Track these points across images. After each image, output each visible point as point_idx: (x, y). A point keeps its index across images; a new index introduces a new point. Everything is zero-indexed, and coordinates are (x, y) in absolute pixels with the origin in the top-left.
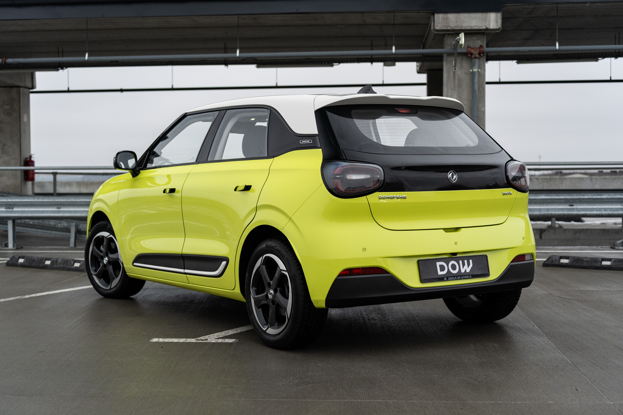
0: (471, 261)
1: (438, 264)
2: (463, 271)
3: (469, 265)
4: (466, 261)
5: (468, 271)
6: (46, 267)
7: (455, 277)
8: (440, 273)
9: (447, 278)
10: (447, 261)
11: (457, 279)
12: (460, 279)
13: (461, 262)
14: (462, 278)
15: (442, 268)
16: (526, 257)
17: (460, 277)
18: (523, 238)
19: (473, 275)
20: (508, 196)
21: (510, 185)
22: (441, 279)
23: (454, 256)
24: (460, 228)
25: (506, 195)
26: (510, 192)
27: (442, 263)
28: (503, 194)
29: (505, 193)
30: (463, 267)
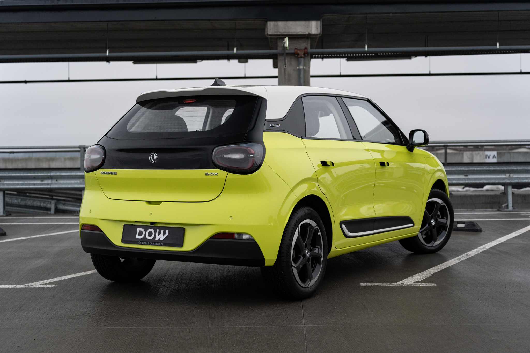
0: (167, 231)
1: (139, 229)
2: (157, 238)
3: (164, 234)
4: (162, 231)
5: (162, 239)
7: (148, 243)
8: (137, 237)
9: (141, 242)
10: (146, 228)
11: (149, 245)
12: (152, 245)
13: (158, 231)
14: (154, 244)
15: (141, 233)
16: (236, 236)
17: (152, 243)
18: (231, 218)
19: (164, 243)
20: (214, 177)
21: (216, 167)
22: (136, 242)
23: (153, 225)
24: (161, 202)
25: (210, 175)
26: (215, 173)
27: (142, 230)
28: (206, 175)
29: (208, 173)
30: (159, 235)
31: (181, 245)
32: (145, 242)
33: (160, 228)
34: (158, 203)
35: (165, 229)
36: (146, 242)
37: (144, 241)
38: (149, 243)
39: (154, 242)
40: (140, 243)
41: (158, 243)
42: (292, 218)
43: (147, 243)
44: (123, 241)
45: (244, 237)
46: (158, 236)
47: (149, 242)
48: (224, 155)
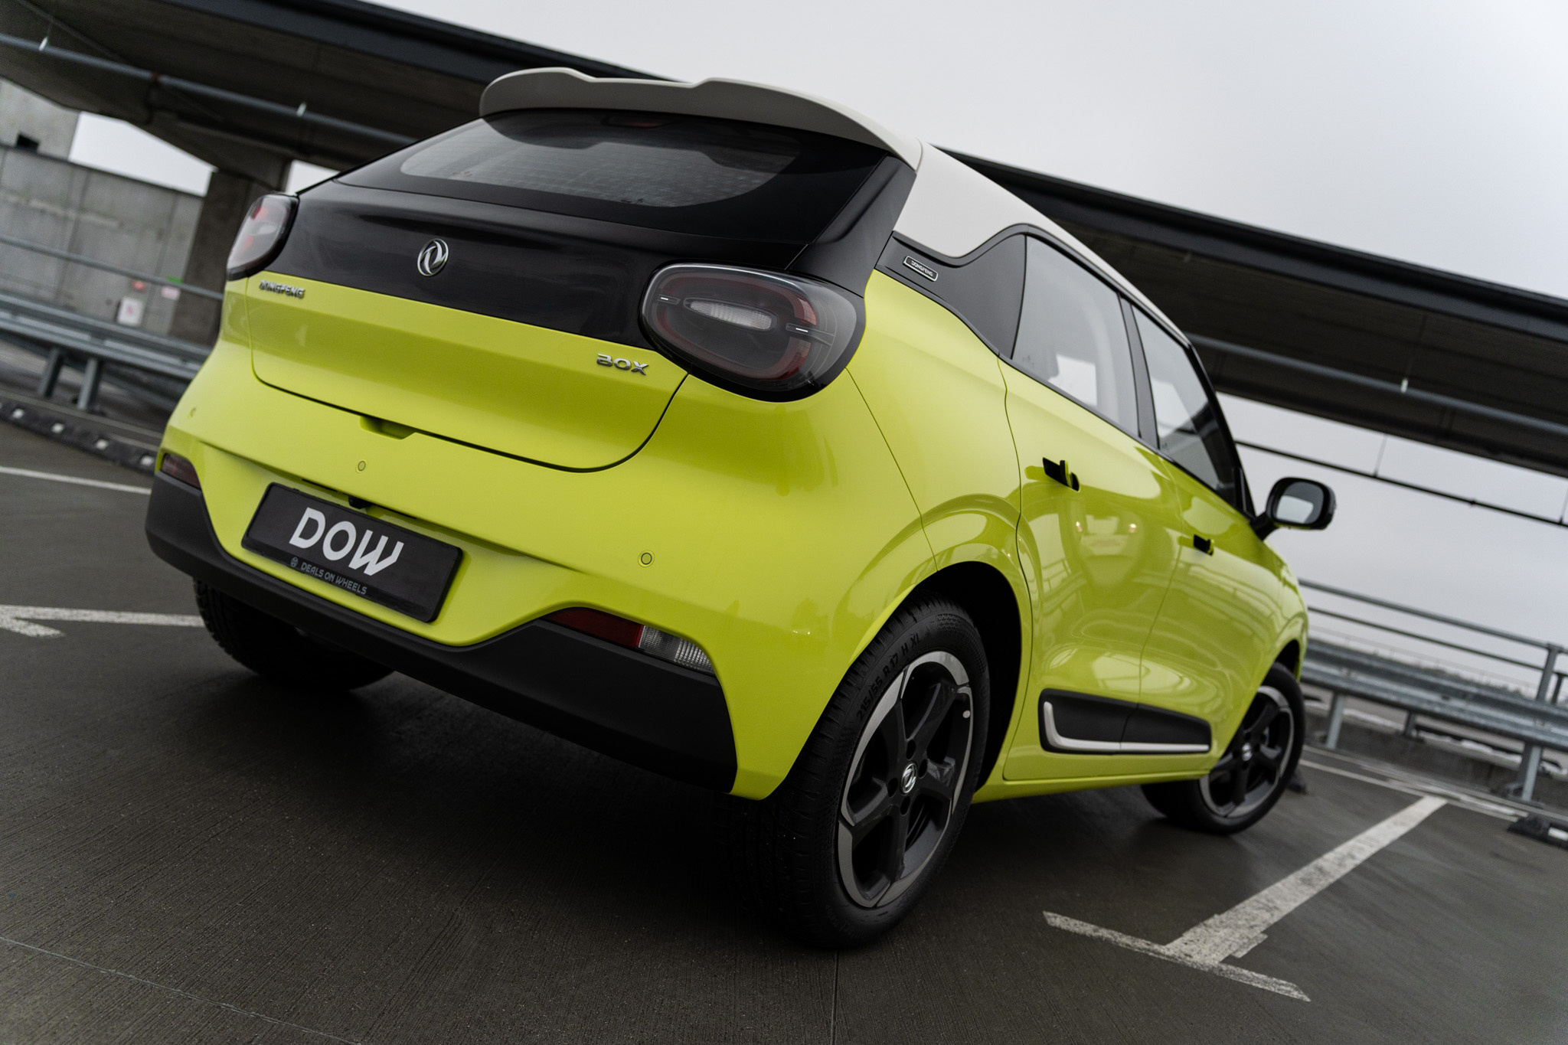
0: (399, 546)
1: (310, 513)
2: (355, 564)
3: (387, 553)
4: (384, 540)
5: (370, 571)
6: (49, 436)
7: (322, 571)
8: (297, 541)
9: (301, 561)
10: (334, 514)
11: (322, 579)
12: (330, 582)
13: (369, 534)
14: (338, 581)
15: (310, 529)
16: (646, 638)
17: (332, 576)
18: (646, 558)
19: (372, 589)
20: (628, 377)
21: (648, 339)
22: (285, 556)
23: (361, 511)
24: (411, 430)
25: (614, 367)
26: (636, 364)
27: (320, 517)
28: (599, 363)
29: (609, 359)
30: (366, 552)
31: (431, 616)
32: (313, 565)
33: (381, 528)
34: (401, 430)
35: (396, 534)
36: (317, 566)
37: (311, 561)
38: (324, 573)
39: (340, 574)
40: (295, 562)
41: (355, 581)
42: (889, 631)
43: (318, 573)
44: (249, 542)
45: (681, 653)
46: (363, 556)
47: (326, 570)
48: (692, 301)
